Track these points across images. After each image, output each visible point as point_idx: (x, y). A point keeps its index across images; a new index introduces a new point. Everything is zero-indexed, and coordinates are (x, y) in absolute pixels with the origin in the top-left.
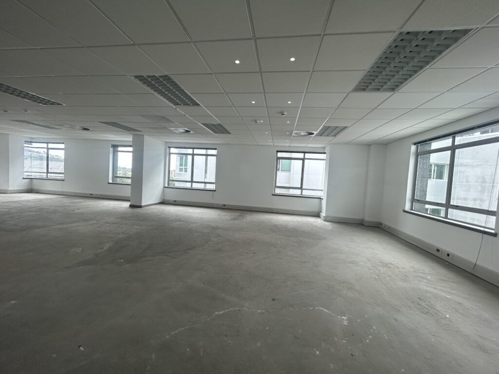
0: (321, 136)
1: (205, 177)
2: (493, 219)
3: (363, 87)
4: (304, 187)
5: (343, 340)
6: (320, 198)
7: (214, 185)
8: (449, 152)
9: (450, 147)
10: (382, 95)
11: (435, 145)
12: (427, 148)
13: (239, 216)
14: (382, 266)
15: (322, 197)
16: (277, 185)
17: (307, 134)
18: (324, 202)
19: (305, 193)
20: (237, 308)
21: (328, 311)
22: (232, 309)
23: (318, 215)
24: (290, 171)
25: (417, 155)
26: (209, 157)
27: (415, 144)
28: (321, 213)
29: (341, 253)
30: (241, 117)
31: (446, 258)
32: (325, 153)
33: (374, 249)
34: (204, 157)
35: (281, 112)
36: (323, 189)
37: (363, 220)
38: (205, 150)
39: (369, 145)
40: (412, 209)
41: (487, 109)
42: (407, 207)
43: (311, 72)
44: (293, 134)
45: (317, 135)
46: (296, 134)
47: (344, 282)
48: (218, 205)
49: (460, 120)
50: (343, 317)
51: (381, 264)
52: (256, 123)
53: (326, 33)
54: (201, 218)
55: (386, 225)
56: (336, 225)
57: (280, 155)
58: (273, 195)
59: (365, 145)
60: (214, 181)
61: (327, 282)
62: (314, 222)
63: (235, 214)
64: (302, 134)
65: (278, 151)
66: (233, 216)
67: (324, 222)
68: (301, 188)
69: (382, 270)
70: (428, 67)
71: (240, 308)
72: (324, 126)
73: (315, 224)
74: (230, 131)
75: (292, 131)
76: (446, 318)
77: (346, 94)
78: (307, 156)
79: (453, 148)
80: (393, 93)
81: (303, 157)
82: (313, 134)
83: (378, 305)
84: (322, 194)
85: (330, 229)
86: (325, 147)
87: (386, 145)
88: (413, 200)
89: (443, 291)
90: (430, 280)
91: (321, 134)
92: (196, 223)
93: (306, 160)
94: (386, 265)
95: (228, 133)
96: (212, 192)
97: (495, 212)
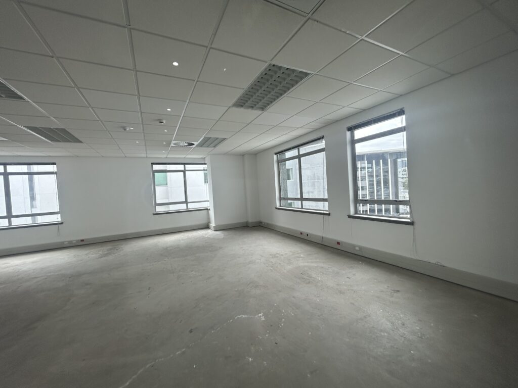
0: (201, 146)
1: (32, 206)
2: (326, 204)
3: (241, 103)
4: (189, 201)
5: (266, 335)
6: (207, 209)
7: (59, 215)
8: (297, 160)
9: (297, 156)
10: (254, 113)
11: (288, 155)
12: (283, 157)
13: (111, 249)
14: (272, 257)
15: (209, 208)
16: (158, 202)
17: (186, 144)
18: (212, 213)
19: (191, 206)
20: (148, 366)
21: (246, 316)
22: (141, 370)
23: (207, 227)
24: (167, 185)
25: (279, 162)
26: (36, 177)
27: (276, 154)
28: (210, 224)
29: (239, 257)
30: (102, 121)
31: (306, 238)
32: (205, 164)
33: (262, 245)
34: (26, 177)
35: (158, 120)
36: (208, 199)
37: (247, 223)
38: (26, 167)
39: (243, 155)
40: (281, 206)
41: (313, 130)
42: (278, 205)
43: (196, 81)
44: (172, 145)
45: (198, 146)
46: (174, 144)
47: (250, 283)
48: (70, 242)
49: (301, 136)
50: (260, 315)
51: (271, 256)
52: (125, 130)
53: (213, 46)
54: (42, 269)
55: (265, 223)
56: (226, 233)
57: (156, 167)
58: (154, 214)
59: (240, 155)
60: (57, 210)
61: (236, 289)
62: (206, 234)
63: (104, 249)
64: (181, 144)
65: (153, 164)
66: (101, 252)
67: (215, 232)
68: (186, 202)
69: (273, 260)
70: (285, 95)
71: (153, 363)
72: (205, 137)
73: (207, 236)
74: (80, 139)
75: (171, 142)
76: (319, 281)
77: (227, 108)
78: (188, 167)
79: (299, 157)
80: (263, 112)
81: (183, 169)
82: (193, 144)
83: (280, 292)
84: (209, 205)
85: (223, 237)
86: (204, 158)
87: (256, 155)
88: (281, 199)
89: (312, 262)
90: (304, 258)
91: (201, 145)
92: (36, 278)
93: (187, 172)
94: (274, 256)
95: (78, 141)
96: (57, 226)
97: (327, 199)
